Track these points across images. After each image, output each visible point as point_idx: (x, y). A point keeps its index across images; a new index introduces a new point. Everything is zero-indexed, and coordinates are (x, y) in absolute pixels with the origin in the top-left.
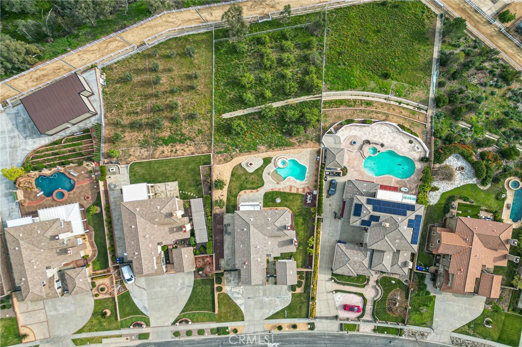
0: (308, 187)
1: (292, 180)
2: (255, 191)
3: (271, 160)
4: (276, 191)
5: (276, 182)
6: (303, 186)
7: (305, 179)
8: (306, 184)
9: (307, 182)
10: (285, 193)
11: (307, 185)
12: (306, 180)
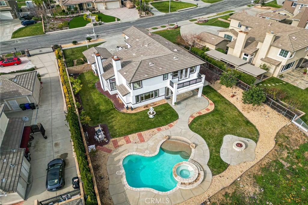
0: (109, 151)
1: (147, 152)
2: (196, 115)
3: (212, 171)
4: (163, 125)
5: (172, 137)
6: (120, 149)
7: (121, 163)
8: (116, 155)
9: (116, 159)
10: (148, 129)
11: (114, 153)
12: (119, 161)
